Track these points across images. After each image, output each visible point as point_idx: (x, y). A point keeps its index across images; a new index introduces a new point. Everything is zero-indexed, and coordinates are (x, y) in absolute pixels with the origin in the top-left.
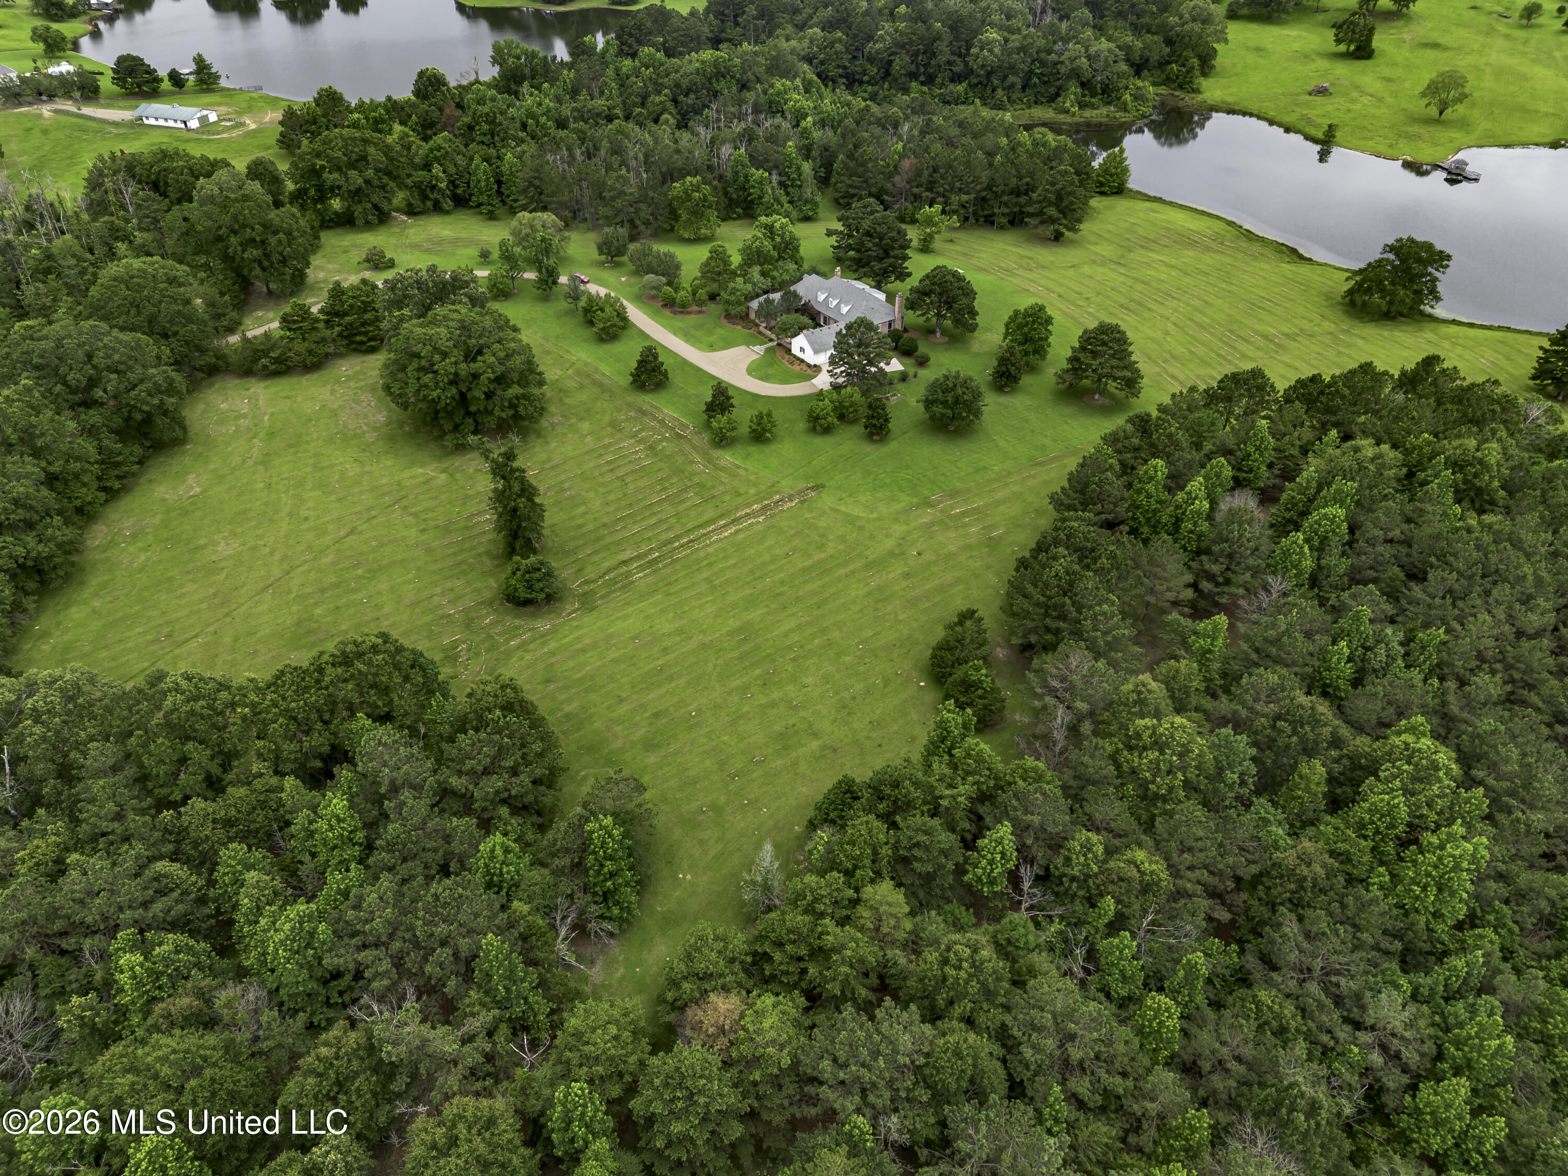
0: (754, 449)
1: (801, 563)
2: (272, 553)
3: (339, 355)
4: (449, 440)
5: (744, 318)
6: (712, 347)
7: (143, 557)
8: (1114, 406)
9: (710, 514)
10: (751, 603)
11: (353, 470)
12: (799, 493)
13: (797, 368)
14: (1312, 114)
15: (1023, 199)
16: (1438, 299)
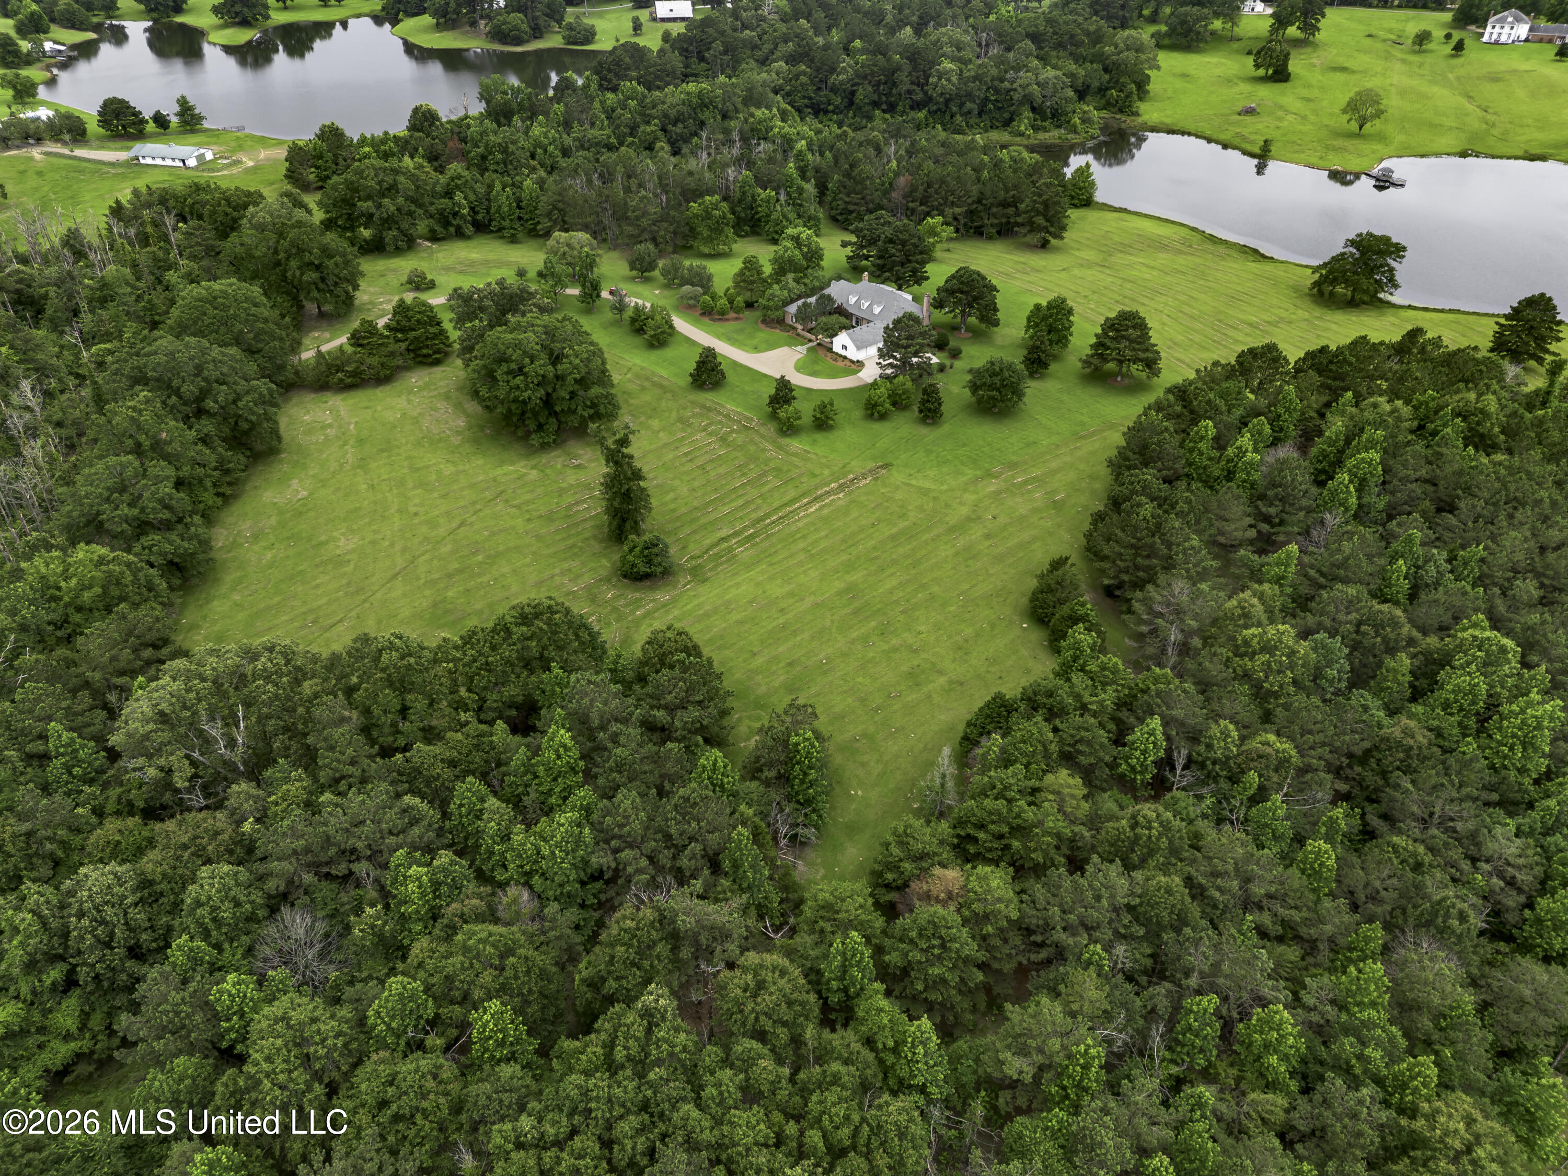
0: (819, 436)
1: (888, 531)
2: (392, 544)
3: (407, 368)
4: (535, 439)
5: (780, 322)
6: (756, 349)
7: (269, 555)
8: (1135, 388)
9: (792, 494)
10: (850, 567)
11: (448, 470)
12: (870, 471)
13: (840, 364)
14: (1245, 132)
15: (1011, 210)
16: (1396, 286)
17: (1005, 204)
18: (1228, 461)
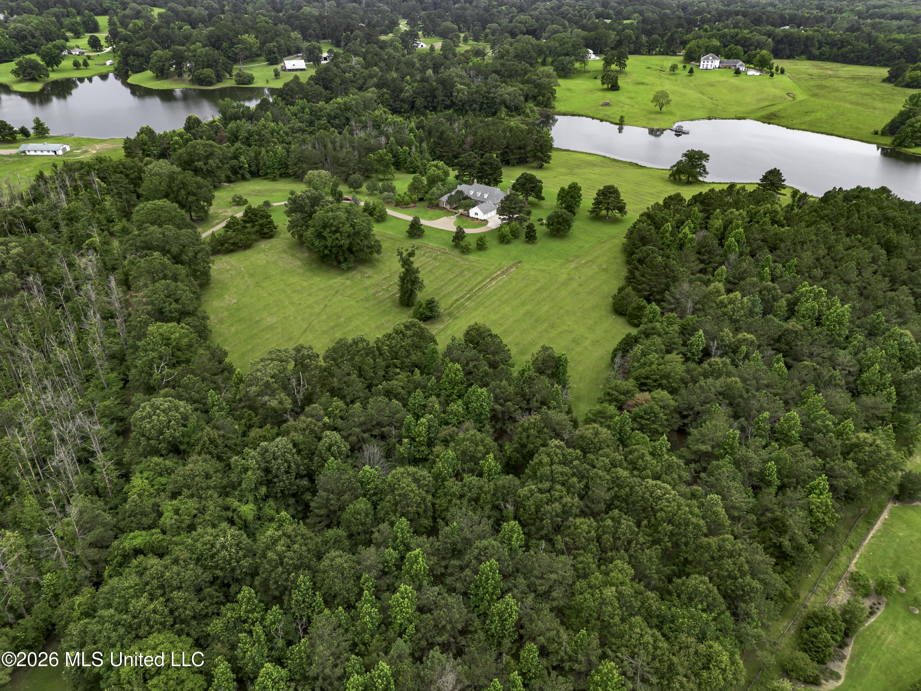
0: (481, 253)
1: (533, 288)
2: (295, 318)
3: (256, 241)
4: (344, 266)
5: (437, 206)
6: (431, 219)
7: (233, 329)
8: (615, 221)
9: (480, 278)
10: (523, 304)
11: (305, 284)
12: (513, 265)
13: (476, 221)
14: (608, 113)
15: (522, 151)
16: (707, 173)
17: (520, 148)
18: (681, 240)
